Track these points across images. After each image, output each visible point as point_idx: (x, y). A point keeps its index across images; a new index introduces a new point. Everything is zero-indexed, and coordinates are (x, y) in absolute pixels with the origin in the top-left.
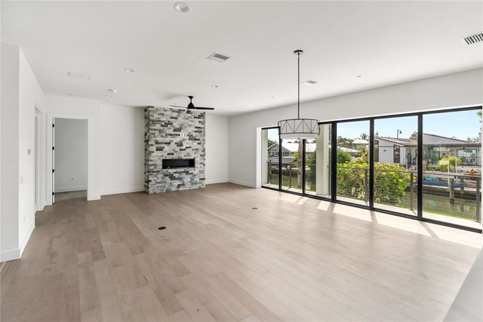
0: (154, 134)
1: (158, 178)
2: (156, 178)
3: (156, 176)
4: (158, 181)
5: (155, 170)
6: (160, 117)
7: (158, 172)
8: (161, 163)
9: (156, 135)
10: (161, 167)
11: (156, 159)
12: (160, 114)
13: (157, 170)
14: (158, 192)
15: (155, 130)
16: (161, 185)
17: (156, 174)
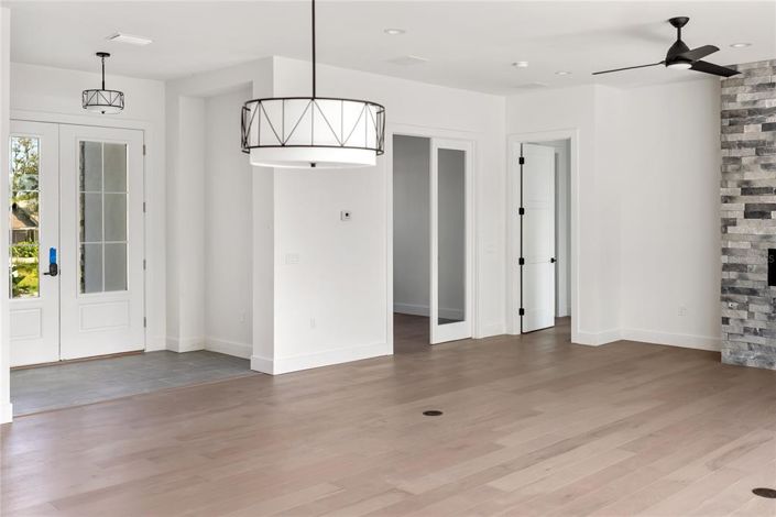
0: (737, 160)
1: (751, 315)
2: (744, 314)
3: (744, 306)
4: (751, 324)
5: (739, 284)
6: (757, 96)
7: (753, 292)
8: (764, 262)
9: (745, 161)
10: (765, 277)
11: (745, 245)
12: (761, 87)
13: (748, 285)
14: (751, 363)
15: (741, 145)
16: (762, 340)
17: (746, 298)
